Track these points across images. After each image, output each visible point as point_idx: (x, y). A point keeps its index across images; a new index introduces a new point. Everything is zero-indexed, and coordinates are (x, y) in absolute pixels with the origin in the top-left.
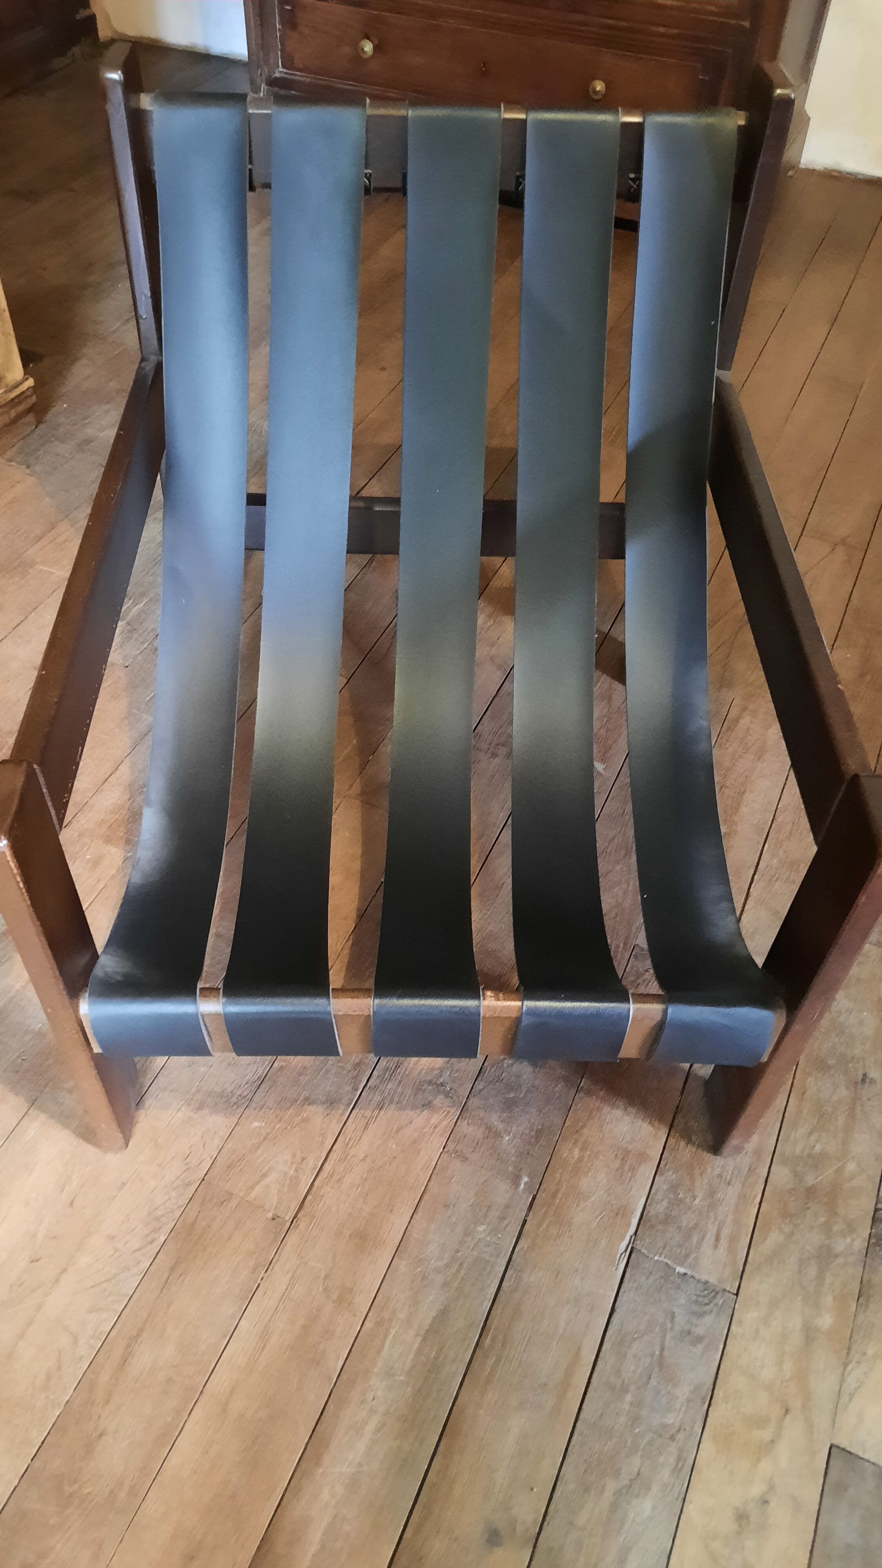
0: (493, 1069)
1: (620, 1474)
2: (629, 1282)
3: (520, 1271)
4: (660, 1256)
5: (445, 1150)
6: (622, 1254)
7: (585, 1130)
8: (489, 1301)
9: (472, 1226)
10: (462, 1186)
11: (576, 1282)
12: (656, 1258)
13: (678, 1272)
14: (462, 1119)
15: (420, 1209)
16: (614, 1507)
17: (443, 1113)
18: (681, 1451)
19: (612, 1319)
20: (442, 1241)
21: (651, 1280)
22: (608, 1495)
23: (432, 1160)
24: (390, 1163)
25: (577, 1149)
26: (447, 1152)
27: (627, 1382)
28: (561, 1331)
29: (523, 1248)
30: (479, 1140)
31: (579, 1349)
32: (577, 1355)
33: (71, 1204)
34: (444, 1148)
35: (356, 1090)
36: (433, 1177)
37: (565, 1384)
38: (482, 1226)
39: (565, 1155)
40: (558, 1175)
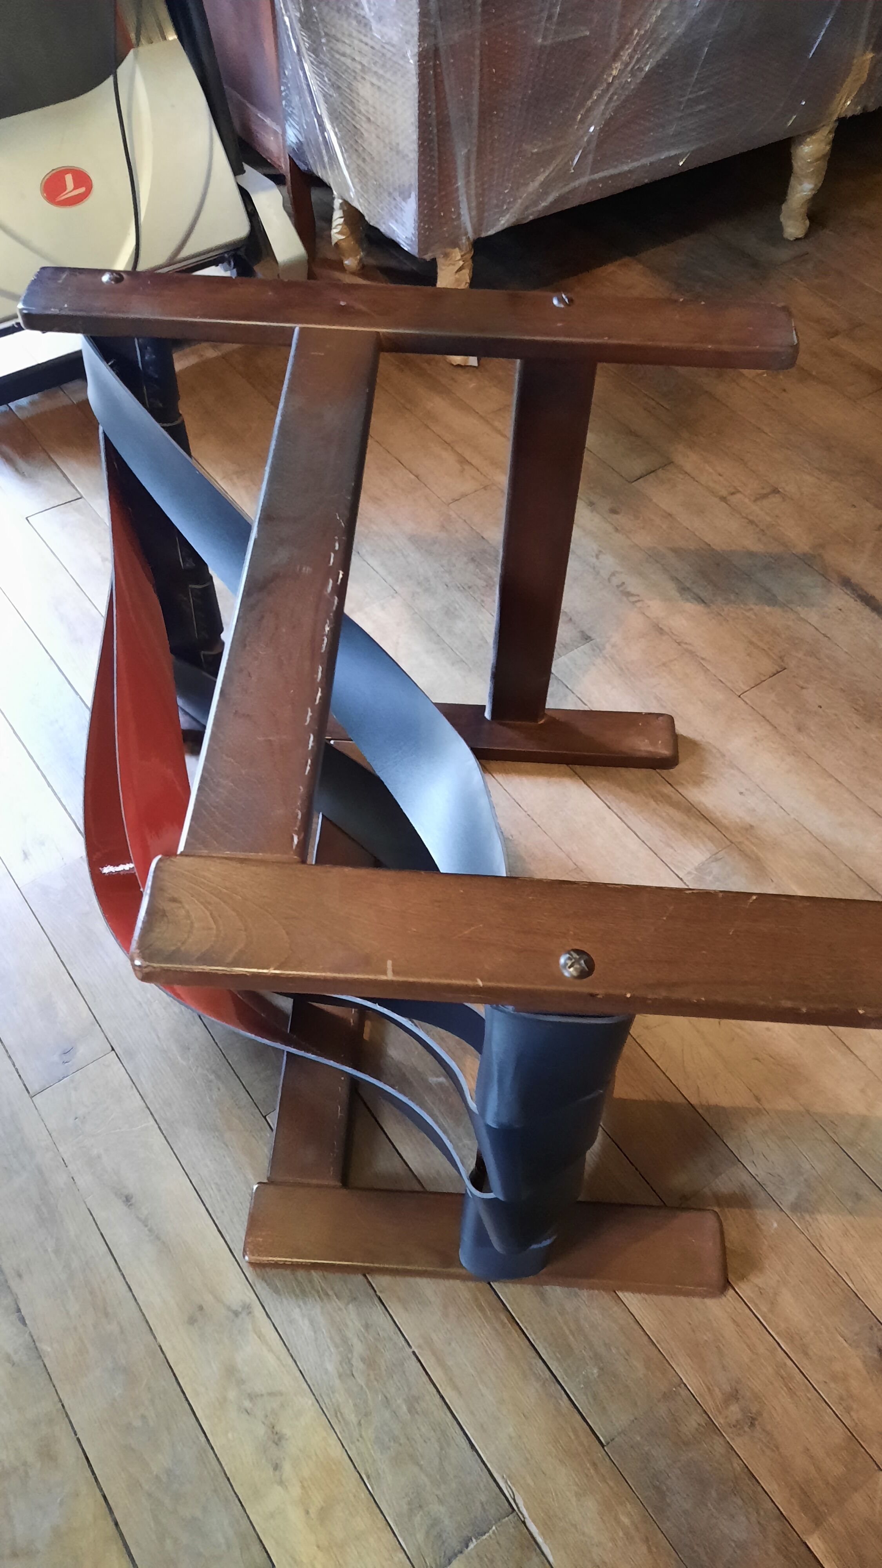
0: (750, 1492)
1: (362, 1360)
2: (488, 1482)
3: (544, 1384)
4: (494, 1532)
5: (683, 1385)
6: (514, 1496)
7: (644, 1549)
8: (534, 1340)
9: (602, 1365)
10: (641, 1379)
11: (511, 1429)
12: (494, 1528)
13: (472, 1540)
14: (707, 1420)
15: (637, 1327)
16: (345, 1340)
17: (721, 1406)
18: (347, 1423)
19: (467, 1442)
20: (600, 1328)
21: (478, 1504)
22: (355, 1341)
23: (678, 1365)
24: (690, 1324)
25: (629, 1524)
26: (679, 1386)
27: (416, 1416)
28: (481, 1386)
29: (561, 1400)
30: (679, 1425)
31: (460, 1393)
32: (455, 1388)
33: (757, 1059)
34: (685, 1385)
35: (777, 1334)
36: (660, 1356)
37: (440, 1362)
38: (597, 1375)
39: (629, 1506)
40: (611, 1484)
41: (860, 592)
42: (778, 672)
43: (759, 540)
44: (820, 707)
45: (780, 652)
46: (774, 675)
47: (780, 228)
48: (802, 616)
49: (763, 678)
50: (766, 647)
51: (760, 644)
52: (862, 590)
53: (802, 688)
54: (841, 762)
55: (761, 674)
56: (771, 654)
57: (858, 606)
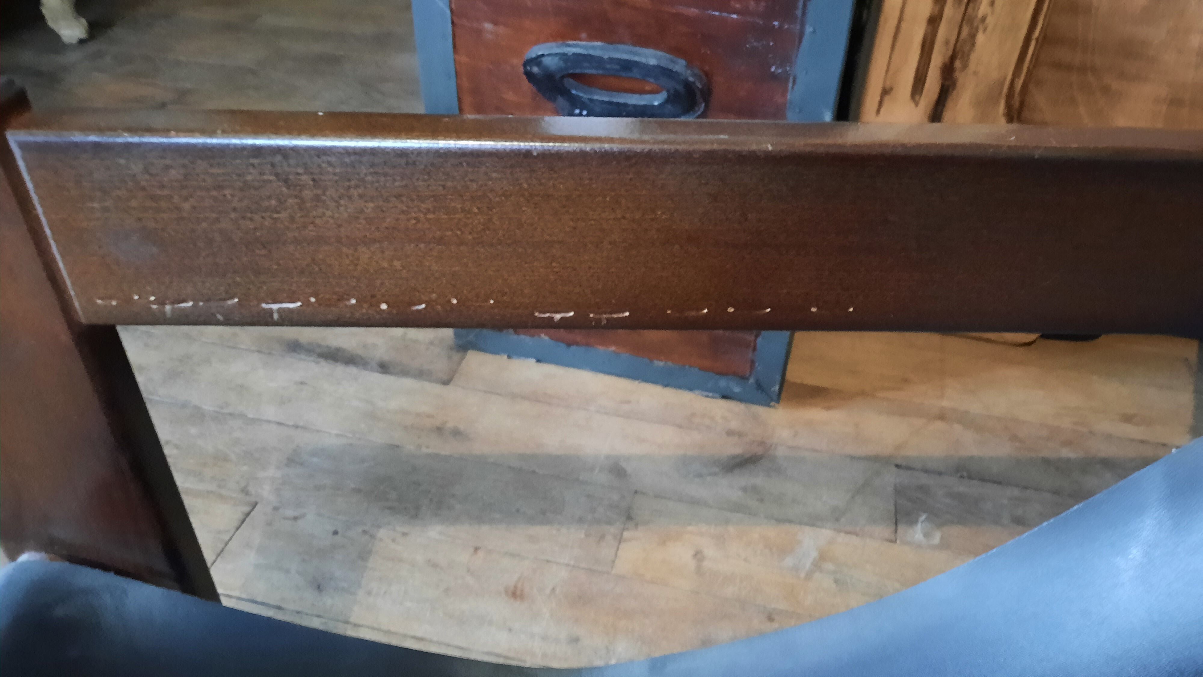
41: (318, 350)
42: (248, 514)
43: (146, 345)
44: (335, 533)
45: (238, 483)
46: (243, 521)
47: (55, 37)
48: (250, 416)
49: (227, 538)
50: (213, 487)
51: (201, 487)
52: (319, 346)
53: (296, 518)
54: (408, 604)
55: (219, 532)
56: (224, 492)
57: (325, 367)
